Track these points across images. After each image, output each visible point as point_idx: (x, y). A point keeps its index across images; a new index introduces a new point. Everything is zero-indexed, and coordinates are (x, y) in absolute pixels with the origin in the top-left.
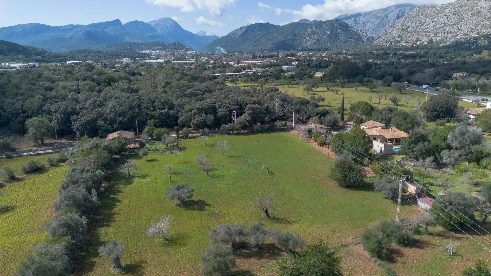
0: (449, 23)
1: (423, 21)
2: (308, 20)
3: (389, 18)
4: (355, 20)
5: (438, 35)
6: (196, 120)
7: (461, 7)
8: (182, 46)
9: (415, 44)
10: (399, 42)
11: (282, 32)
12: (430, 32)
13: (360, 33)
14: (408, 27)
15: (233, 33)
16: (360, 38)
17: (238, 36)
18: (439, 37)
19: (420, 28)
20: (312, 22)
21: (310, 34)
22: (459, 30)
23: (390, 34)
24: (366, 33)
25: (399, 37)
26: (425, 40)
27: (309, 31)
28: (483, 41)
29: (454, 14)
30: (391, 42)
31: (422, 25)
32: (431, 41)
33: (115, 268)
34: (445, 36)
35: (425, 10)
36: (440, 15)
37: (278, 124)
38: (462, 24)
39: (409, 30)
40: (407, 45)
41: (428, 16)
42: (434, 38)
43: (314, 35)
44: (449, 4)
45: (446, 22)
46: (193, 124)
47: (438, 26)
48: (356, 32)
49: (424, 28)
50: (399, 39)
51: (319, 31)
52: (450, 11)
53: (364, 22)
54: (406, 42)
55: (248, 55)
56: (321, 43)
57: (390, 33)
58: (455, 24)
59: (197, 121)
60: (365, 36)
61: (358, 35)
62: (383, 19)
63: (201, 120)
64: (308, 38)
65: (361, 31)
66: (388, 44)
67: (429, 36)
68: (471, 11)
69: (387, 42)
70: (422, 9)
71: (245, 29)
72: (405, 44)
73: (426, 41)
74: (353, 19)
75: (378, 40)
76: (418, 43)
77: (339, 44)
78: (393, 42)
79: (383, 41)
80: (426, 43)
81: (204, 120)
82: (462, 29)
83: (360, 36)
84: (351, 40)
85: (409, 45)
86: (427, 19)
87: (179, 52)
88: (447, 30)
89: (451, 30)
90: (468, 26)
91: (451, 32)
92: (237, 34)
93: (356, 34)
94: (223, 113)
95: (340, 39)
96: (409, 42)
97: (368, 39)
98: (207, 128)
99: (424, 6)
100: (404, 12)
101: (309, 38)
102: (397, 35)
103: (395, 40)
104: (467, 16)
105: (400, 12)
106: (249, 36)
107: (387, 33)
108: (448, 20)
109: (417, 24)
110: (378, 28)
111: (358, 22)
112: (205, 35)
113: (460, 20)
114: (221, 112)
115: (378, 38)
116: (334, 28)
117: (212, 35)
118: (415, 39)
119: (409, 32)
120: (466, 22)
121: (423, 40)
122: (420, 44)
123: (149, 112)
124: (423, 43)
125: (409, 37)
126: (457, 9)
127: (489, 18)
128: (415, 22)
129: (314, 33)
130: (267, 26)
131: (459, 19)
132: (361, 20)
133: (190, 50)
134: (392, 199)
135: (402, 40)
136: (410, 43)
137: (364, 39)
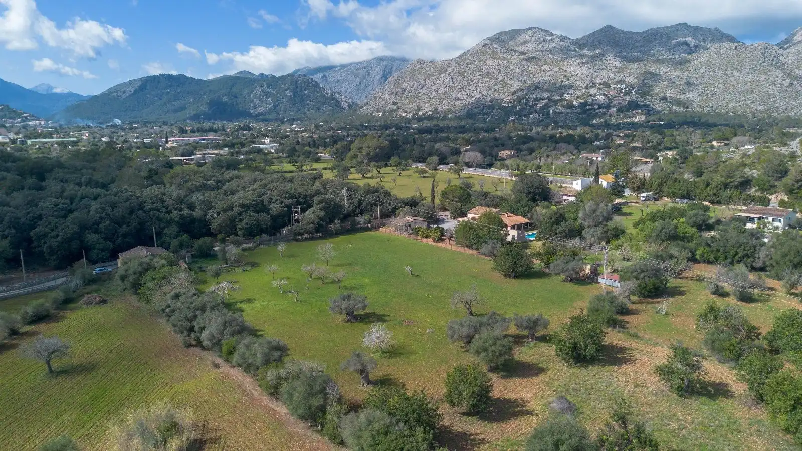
0: (455, 86)
1: (422, 82)
2: (250, 72)
3: (373, 76)
4: (324, 76)
5: (444, 102)
6: (244, 222)
7: (467, 64)
8: (14, 111)
9: (416, 114)
10: (395, 111)
11: (210, 91)
12: (433, 98)
13: (338, 96)
14: (405, 90)
15: (117, 89)
16: (338, 103)
17: (126, 95)
18: (445, 105)
19: (419, 93)
20: (258, 76)
21: (260, 95)
22: (469, 95)
23: (380, 100)
24: (346, 97)
25: (394, 103)
26: (428, 109)
27: (258, 91)
28: (498, 110)
29: (460, 74)
30: (384, 110)
31: (422, 88)
32: (436, 111)
33: (365, 385)
34: (452, 103)
35: (422, 67)
36: (443, 75)
37: (361, 220)
38: (471, 87)
39: (406, 94)
40: (406, 115)
41: (428, 76)
42: (439, 107)
43: (267, 98)
44: (451, 60)
45: (451, 85)
46: (241, 229)
47: (441, 90)
48: (332, 95)
49: (425, 91)
50: (395, 107)
51: (274, 92)
52: (454, 69)
53: (338, 81)
54: (406, 112)
55: (160, 127)
56: (281, 111)
57: (380, 97)
58: (462, 88)
59: (247, 224)
60: (345, 101)
61: (335, 99)
62: (364, 77)
63: (253, 222)
64: (257, 101)
65: (339, 94)
66: (381, 114)
67: (433, 104)
68: (479, 71)
69: (378, 111)
70: (418, 65)
71: (139, 84)
72: (404, 115)
73: (430, 111)
74: (321, 75)
75: (365, 108)
76: (420, 113)
77: (308, 112)
78: (388, 111)
79: (372, 109)
80: (430, 113)
81: (257, 222)
82: (472, 94)
83: (338, 101)
84: (326, 108)
85: (409, 115)
86: (427, 81)
87: (10, 123)
88: (454, 96)
89: (459, 95)
90: (478, 90)
91: (458, 99)
92: (124, 92)
93: (332, 98)
94: (279, 210)
95: (308, 105)
96: (408, 111)
97: (350, 106)
98: (265, 233)
99: (421, 62)
100: (392, 68)
101: (260, 103)
102: (391, 101)
103: (390, 108)
104: (475, 78)
105: (386, 67)
106: (148, 96)
107: (376, 97)
108: (453, 82)
109: (415, 87)
110: (359, 90)
111: (329, 80)
112: (49, 92)
113: (468, 83)
114: (276, 209)
115: (365, 105)
116: (297, 87)
117: (66, 91)
118: (415, 108)
119: (406, 98)
120: (475, 85)
121: (426, 110)
122: (423, 114)
123: (162, 215)
124: (426, 112)
125: (407, 104)
126: (462, 67)
127: (500, 81)
128: (411, 84)
129: (267, 94)
130: (180, 81)
131: (467, 81)
132: (332, 76)
133: (32, 120)
134: (570, 281)
135: (398, 108)
136: (410, 112)
137: (345, 105)
